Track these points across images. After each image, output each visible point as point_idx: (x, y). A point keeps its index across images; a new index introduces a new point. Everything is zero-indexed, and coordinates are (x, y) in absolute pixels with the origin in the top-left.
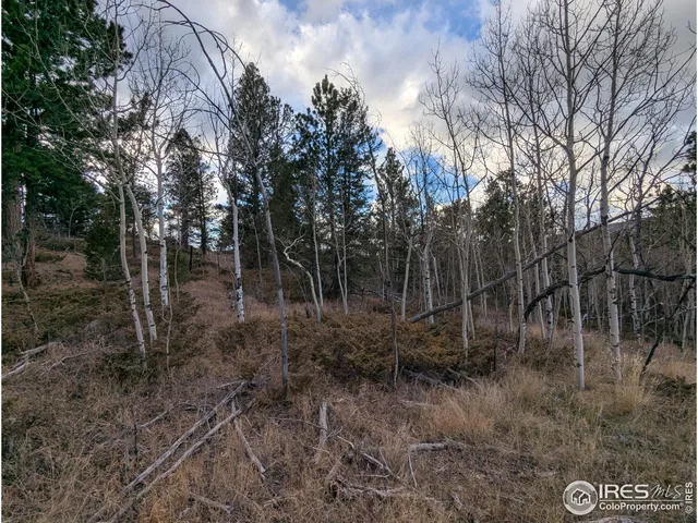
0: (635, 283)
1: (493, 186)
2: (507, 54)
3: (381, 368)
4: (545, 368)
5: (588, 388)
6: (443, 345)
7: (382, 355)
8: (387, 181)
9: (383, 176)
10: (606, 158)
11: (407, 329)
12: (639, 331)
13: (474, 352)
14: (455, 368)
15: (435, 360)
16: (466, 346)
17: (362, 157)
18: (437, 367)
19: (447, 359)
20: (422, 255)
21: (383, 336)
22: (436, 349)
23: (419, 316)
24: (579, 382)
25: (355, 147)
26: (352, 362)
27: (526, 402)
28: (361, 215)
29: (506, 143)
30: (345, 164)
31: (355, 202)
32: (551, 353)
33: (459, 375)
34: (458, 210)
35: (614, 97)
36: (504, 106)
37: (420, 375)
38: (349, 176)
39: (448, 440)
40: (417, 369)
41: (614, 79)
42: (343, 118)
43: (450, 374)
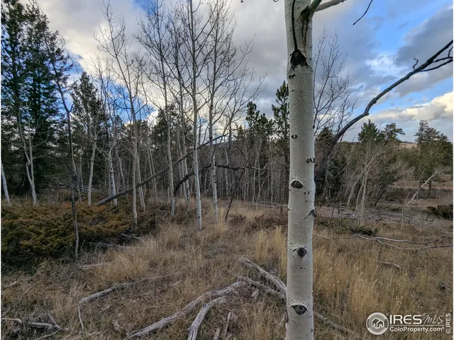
0: (228, 172)
1: (161, 114)
2: (163, 29)
3: (62, 245)
4: (183, 222)
5: (203, 229)
6: (120, 219)
7: (64, 235)
8: (82, 98)
9: (78, 93)
10: (212, 106)
11: (91, 211)
12: (229, 196)
13: (141, 220)
14: (128, 232)
15: (112, 230)
16: (136, 217)
17: (53, 72)
18: (114, 235)
19: (121, 228)
20: (107, 156)
21: (65, 219)
22: (114, 222)
23: (104, 201)
24: (199, 226)
25: (46, 63)
26: (30, 247)
27: (170, 245)
28: (54, 122)
29: (162, 86)
30: (34, 75)
31: (46, 110)
32: (188, 213)
33: (130, 237)
34: (140, 126)
35: (215, 74)
36: (160, 62)
37: (100, 244)
38: (39, 87)
39: (116, 285)
40: (98, 239)
41: (215, 63)
42: (30, 34)
43: (123, 238)
